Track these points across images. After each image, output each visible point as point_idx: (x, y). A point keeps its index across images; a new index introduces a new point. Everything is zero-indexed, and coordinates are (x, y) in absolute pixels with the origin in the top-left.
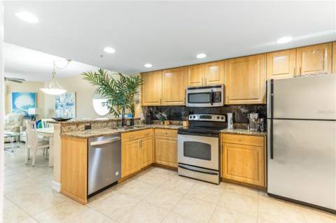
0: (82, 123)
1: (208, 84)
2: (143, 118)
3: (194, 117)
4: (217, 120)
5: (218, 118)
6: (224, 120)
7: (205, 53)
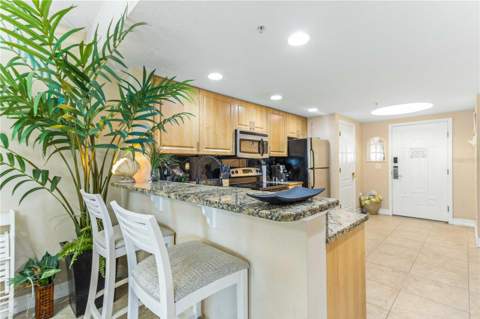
3: (237, 172)
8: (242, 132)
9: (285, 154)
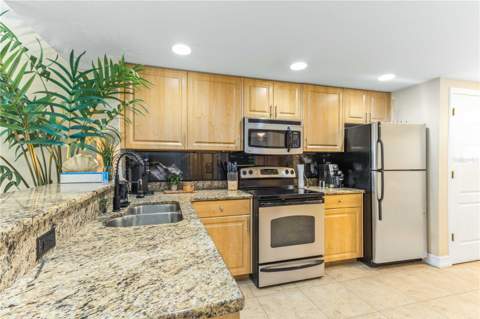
1: (280, 117)
3: (251, 172)
4: (286, 176)
5: (287, 172)
6: (294, 176)
8: (251, 121)
9: (339, 148)
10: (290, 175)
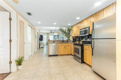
0: (52, 41)
1: (85, 27)
2: (72, 41)
4: (89, 41)
5: (89, 40)
6: (91, 41)
7: (79, 17)
10: (90, 41)
